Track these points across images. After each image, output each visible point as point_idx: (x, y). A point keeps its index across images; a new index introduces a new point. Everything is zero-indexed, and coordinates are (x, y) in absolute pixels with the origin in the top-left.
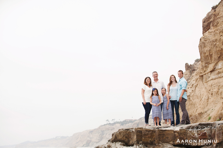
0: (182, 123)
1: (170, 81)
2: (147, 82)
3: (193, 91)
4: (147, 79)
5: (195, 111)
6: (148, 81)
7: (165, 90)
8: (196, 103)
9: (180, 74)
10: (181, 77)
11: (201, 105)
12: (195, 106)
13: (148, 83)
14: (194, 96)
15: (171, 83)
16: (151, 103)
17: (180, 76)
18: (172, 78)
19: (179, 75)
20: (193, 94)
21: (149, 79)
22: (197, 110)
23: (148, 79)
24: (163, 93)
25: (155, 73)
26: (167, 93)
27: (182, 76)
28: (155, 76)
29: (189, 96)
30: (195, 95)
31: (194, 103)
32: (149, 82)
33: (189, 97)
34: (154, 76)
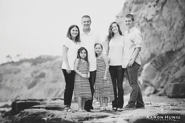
0: (129, 105)
1: (110, 33)
2: (73, 34)
3: (157, 11)
4: (73, 29)
5: (160, 48)
6: (75, 32)
7: (100, 47)
8: (162, 33)
9: (129, 21)
10: (131, 25)
11: (171, 37)
12: (162, 38)
13: (74, 36)
14: (160, 21)
15: (111, 35)
16: (76, 71)
17: (129, 24)
18: (114, 28)
19: (127, 23)
20: (157, 17)
21: (77, 29)
22: (163, 45)
23: (75, 28)
24: (97, 53)
25: (87, 18)
26: (104, 52)
27: (133, 25)
28: (86, 23)
29: (151, 20)
30: (161, 18)
31: (160, 34)
32: (76, 34)
33: (150, 22)
34: (84, 23)
